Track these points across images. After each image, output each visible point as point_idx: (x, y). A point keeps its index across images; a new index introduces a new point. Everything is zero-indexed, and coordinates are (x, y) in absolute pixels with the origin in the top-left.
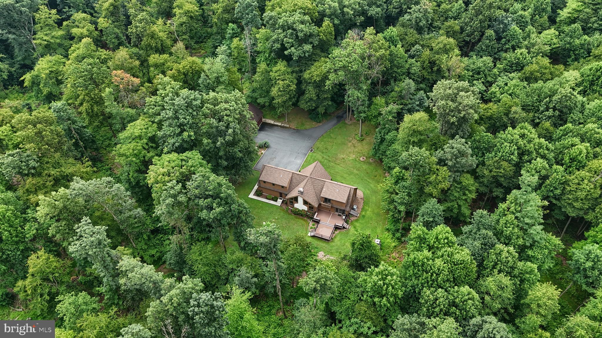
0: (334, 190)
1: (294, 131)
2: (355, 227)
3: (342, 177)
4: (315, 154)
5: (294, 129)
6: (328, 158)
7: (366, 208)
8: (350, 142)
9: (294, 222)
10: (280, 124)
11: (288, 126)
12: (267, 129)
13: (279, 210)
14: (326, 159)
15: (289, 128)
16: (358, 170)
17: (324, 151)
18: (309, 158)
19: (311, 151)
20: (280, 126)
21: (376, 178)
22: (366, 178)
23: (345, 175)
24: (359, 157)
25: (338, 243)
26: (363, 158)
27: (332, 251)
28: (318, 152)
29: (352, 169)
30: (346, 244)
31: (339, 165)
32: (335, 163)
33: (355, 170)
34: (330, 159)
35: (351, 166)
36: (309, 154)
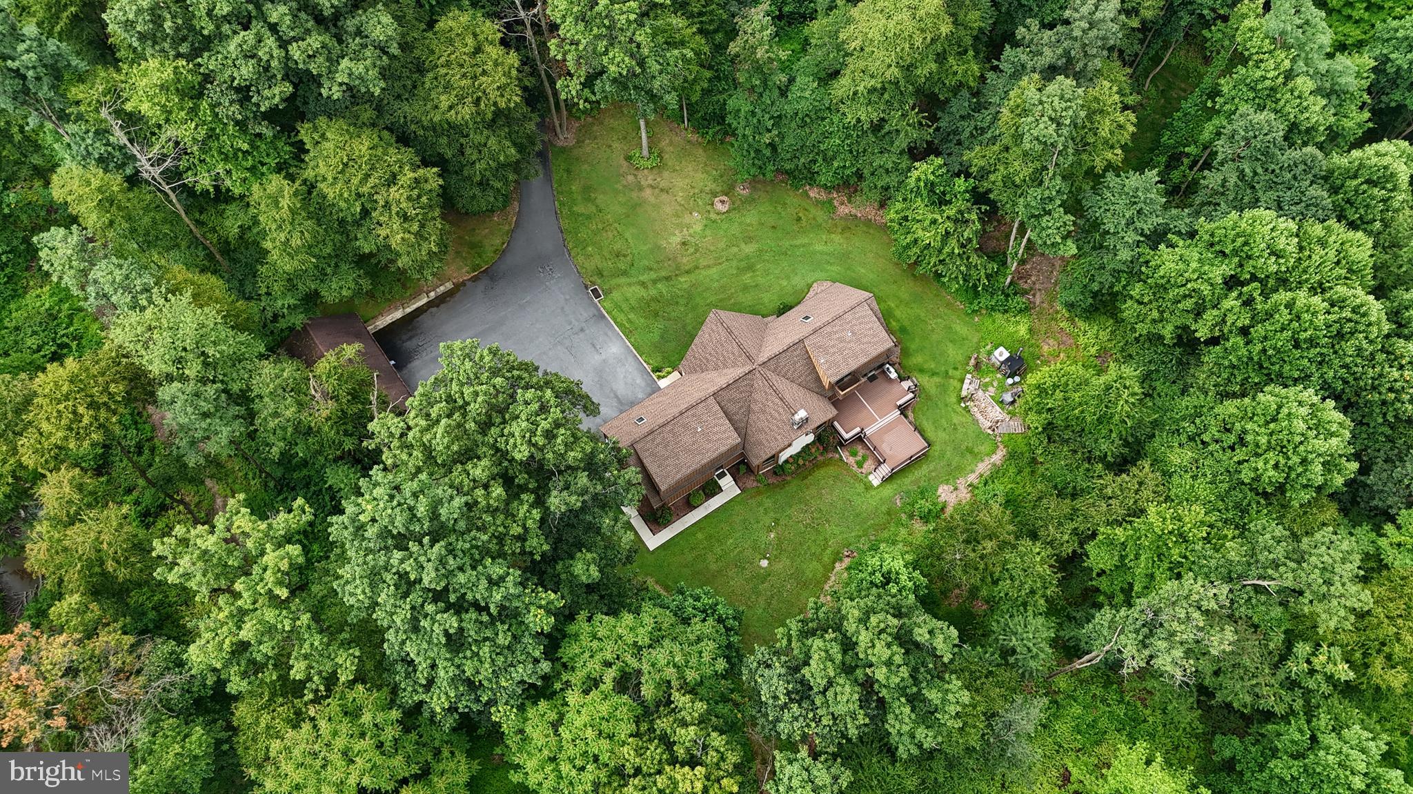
0: (841, 340)
1: (481, 286)
2: (922, 371)
4: (616, 295)
5: (475, 279)
6: (653, 275)
8: (641, 189)
9: (813, 491)
10: (423, 301)
11: (449, 285)
12: (409, 345)
13: (753, 502)
14: (655, 282)
15: (458, 287)
16: (749, 239)
17: (622, 266)
18: (621, 317)
19: (598, 296)
20: (430, 304)
21: (804, 223)
22: (787, 244)
23: (747, 278)
24: (709, 208)
25: (942, 435)
26: (723, 202)
27: (954, 464)
28: (614, 282)
29: (735, 249)
30: (955, 421)
31: (697, 268)
32: (687, 272)
33: (743, 246)
34: (663, 274)
35: (722, 245)
36: (603, 305)
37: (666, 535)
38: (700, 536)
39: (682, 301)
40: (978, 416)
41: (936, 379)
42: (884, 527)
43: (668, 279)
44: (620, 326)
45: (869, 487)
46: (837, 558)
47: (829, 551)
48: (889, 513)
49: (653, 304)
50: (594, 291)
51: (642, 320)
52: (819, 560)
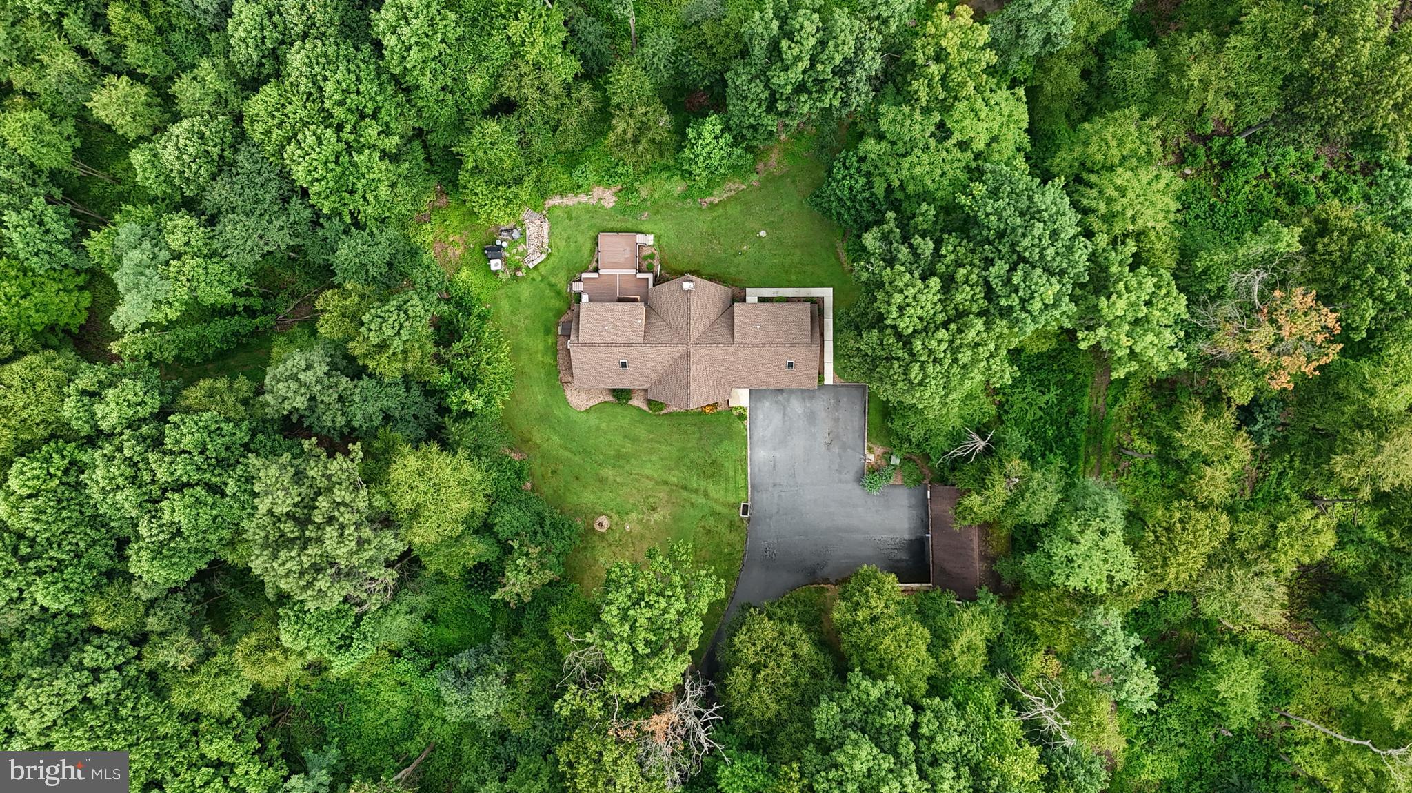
2: (558, 293)
3: (635, 440)
4: (731, 499)
5: (827, 581)
6: (693, 497)
7: (549, 360)
12: (903, 556)
14: (696, 491)
15: (842, 583)
16: (603, 481)
17: (712, 521)
18: (740, 477)
19: (745, 507)
21: (552, 467)
22: (577, 458)
23: (628, 448)
24: (614, 528)
25: (580, 239)
26: (600, 524)
27: (588, 216)
28: (725, 511)
29: (619, 479)
30: (564, 243)
31: (657, 483)
32: (666, 483)
33: (611, 478)
34: (685, 493)
35: (625, 490)
36: (746, 496)
37: (816, 292)
38: (793, 277)
39: (688, 461)
40: (546, 235)
41: (553, 280)
42: (667, 206)
43: (685, 488)
44: (745, 471)
45: (658, 238)
46: (713, 206)
47: (715, 214)
48: (657, 212)
49: (710, 473)
50: (745, 513)
51: (726, 464)
52: (726, 212)
